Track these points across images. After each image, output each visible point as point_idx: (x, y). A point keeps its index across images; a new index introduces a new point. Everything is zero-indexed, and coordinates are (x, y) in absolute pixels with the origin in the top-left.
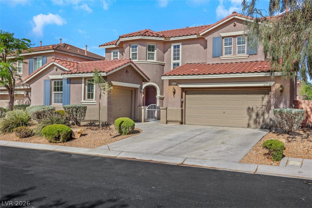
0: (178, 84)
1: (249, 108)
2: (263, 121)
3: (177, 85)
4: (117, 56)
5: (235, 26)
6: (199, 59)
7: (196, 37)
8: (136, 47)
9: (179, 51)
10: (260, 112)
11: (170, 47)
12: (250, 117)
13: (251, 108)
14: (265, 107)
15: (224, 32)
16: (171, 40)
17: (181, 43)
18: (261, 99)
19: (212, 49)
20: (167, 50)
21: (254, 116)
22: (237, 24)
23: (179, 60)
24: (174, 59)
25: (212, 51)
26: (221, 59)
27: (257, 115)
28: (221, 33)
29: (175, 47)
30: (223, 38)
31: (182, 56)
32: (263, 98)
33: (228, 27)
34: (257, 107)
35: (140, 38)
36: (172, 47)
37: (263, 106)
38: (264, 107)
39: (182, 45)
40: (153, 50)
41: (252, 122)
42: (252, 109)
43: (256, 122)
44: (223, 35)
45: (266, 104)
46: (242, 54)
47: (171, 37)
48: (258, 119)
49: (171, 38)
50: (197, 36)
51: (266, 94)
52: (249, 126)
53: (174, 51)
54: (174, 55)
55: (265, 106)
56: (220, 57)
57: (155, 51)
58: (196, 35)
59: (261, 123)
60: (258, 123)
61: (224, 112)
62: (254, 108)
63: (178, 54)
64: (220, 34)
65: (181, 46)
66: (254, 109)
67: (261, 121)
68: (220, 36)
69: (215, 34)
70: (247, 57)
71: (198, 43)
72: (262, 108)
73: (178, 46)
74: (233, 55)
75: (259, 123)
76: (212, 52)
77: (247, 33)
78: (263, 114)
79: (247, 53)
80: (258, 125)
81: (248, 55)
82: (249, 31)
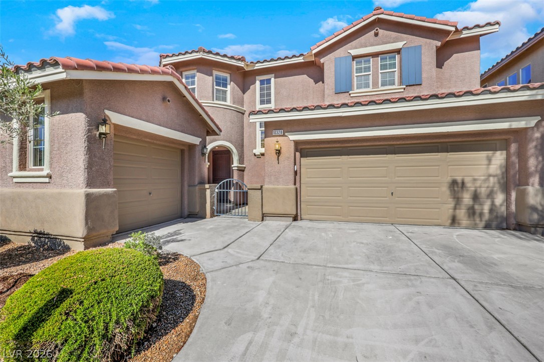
0: (286, 134)
1: (454, 183)
2: (491, 211)
3: (284, 135)
5: (376, 35)
6: (305, 100)
7: (303, 61)
8: (193, 77)
9: (269, 88)
10: (483, 191)
11: (254, 83)
12: (458, 201)
13: (459, 181)
14: (496, 179)
15: (356, 48)
16: (255, 68)
17: (273, 75)
18: (486, 162)
19: (334, 79)
20: (249, 88)
21: (467, 199)
22: (382, 32)
23: (271, 103)
24: (262, 102)
25: (334, 82)
26: (351, 95)
27: (476, 197)
28: (351, 49)
29: (262, 82)
30: (354, 58)
31: (275, 97)
32: (489, 160)
33: (362, 39)
34: (475, 180)
35: (200, 56)
36: (258, 83)
37: (490, 176)
38: (491, 179)
39: (275, 78)
40: (225, 85)
41: (462, 213)
42: (463, 183)
43: (474, 214)
44: (354, 52)
45: (499, 172)
46: (391, 86)
47: (256, 63)
48: (477, 207)
49: (257, 65)
50: (303, 59)
51: (496, 151)
52: (454, 222)
53: (261, 89)
54: (262, 95)
55: (494, 176)
56: (350, 92)
57: (229, 86)
58: (302, 58)
59: (487, 216)
60: (477, 215)
61: (392, 194)
62: (466, 181)
63: (269, 95)
64: (349, 51)
65: (273, 80)
66: (469, 185)
68: (349, 55)
69: (340, 52)
70: (403, 90)
71: (303, 74)
72: (487, 180)
73: (269, 81)
74: (372, 89)
75: (481, 215)
76: (334, 85)
77: (401, 47)
78: (491, 195)
79: (401, 83)
80: (478, 220)
81: (405, 86)
82: (405, 42)
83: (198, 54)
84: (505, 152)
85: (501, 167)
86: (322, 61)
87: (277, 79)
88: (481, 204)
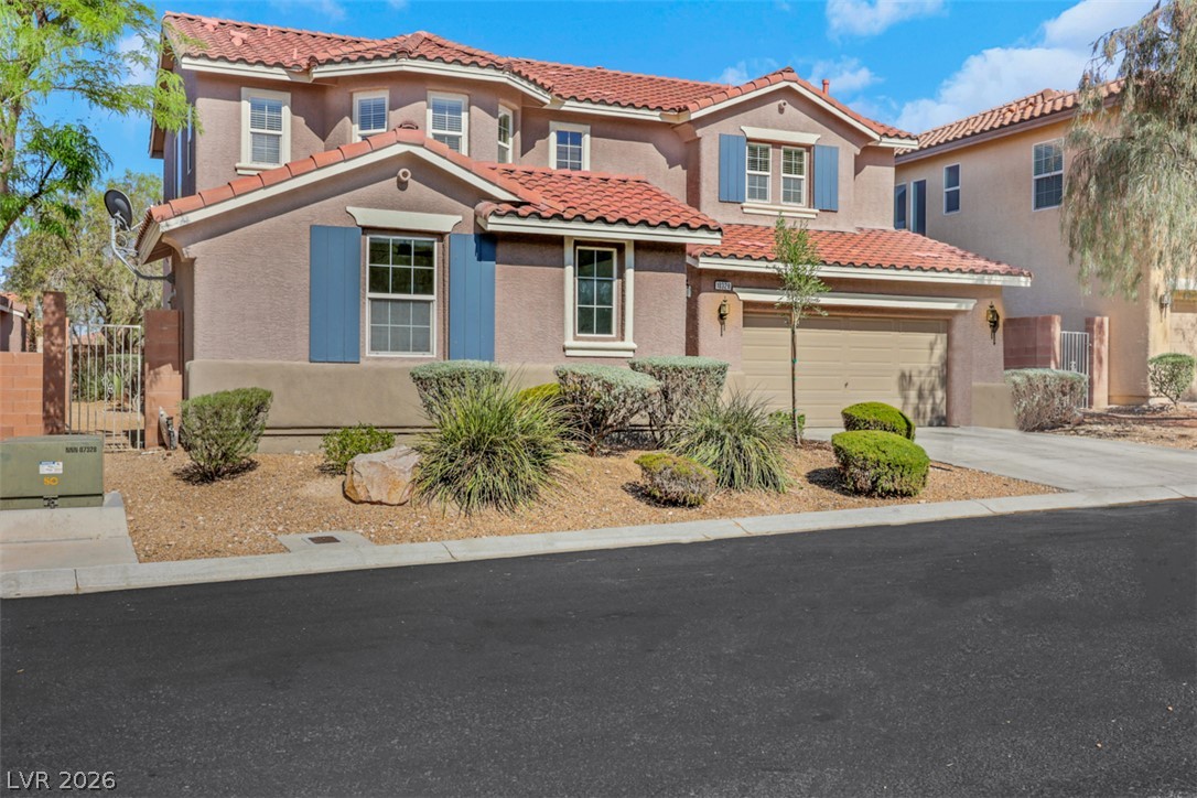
0: (734, 289)
1: (903, 376)
2: (933, 410)
4: (277, 124)
5: (781, 110)
7: (659, 119)
9: (577, 154)
10: (927, 387)
11: (546, 135)
12: (905, 398)
13: (907, 374)
14: (937, 372)
15: (752, 125)
16: (563, 108)
17: (588, 128)
18: (928, 351)
19: (717, 174)
20: (534, 146)
21: (913, 394)
22: (789, 108)
25: (717, 179)
26: (745, 210)
27: (920, 396)
28: (745, 125)
29: (562, 137)
30: (749, 141)
32: (933, 344)
33: (761, 111)
34: (920, 372)
35: (505, 80)
36: (553, 137)
37: (932, 368)
38: (933, 372)
39: (592, 135)
42: (910, 376)
43: (919, 414)
44: (752, 132)
45: (939, 365)
46: (795, 204)
47: (567, 99)
48: (921, 406)
49: (567, 103)
50: (660, 116)
53: (561, 153)
55: (936, 368)
56: (744, 204)
57: (510, 141)
58: (658, 113)
59: (929, 414)
60: (921, 416)
61: (846, 385)
62: (913, 373)
64: (743, 127)
65: (587, 139)
66: (915, 379)
67: (929, 407)
68: (741, 134)
69: (728, 126)
70: (814, 216)
71: (647, 141)
72: (930, 372)
73: (577, 138)
74: (772, 204)
75: (925, 414)
76: (717, 184)
77: (813, 143)
78: (932, 390)
79: (811, 203)
80: (921, 421)
81: (817, 211)
82: (819, 136)
83: (500, 74)
84: (945, 335)
85: (941, 357)
86: (699, 132)
87: (595, 139)
88: (925, 404)
